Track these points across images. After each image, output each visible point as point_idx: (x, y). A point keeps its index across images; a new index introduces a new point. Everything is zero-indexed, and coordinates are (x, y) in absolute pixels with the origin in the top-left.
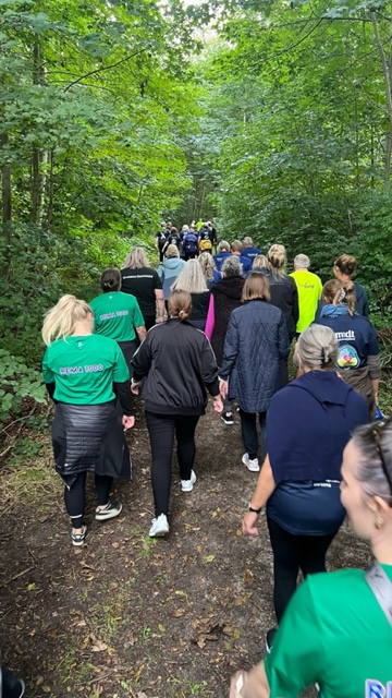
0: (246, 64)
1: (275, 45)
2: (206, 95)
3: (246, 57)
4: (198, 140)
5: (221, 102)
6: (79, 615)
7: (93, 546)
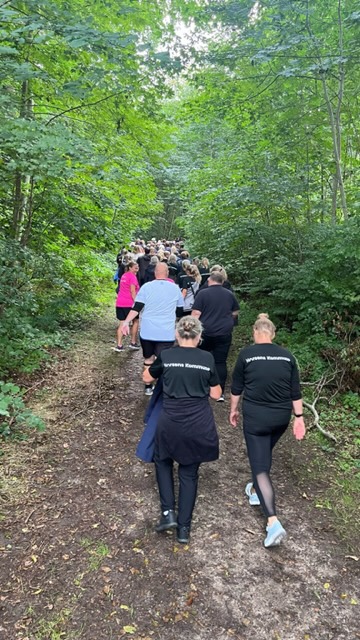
1: (237, 94)
4: (169, 171)
5: (191, 138)
6: (23, 630)
7: (44, 558)
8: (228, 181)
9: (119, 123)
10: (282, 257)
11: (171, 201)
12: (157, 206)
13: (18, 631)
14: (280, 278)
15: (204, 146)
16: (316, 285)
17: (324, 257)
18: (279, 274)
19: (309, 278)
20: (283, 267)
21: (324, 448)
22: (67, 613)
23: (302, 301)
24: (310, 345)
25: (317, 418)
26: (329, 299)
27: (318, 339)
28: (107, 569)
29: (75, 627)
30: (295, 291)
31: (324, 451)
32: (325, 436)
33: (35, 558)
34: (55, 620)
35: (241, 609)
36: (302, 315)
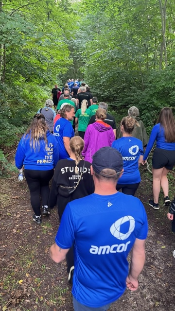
2: (80, 20)
3: (98, 2)
4: (76, 41)
5: (87, 23)
8: (107, 47)
10: (133, 88)
11: (77, 58)
12: (70, 61)
14: (132, 98)
15: (94, 27)
16: (150, 102)
17: (155, 87)
18: (132, 96)
19: (147, 98)
20: (134, 92)
23: (143, 110)
25: (148, 166)
26: (157, 108)
28: (50, 234)
30: (140, 105)
36: (143, 117)
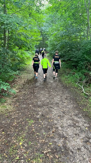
0: (54, 10)
1: (61, 5)
2: (45, 17)
3: (54, 8)
4: (43, 28)
5: (49, 19)
6: (14, 139)
7: (18, 123)
8: (59, 30)
9: (30, 15)
10: (74, 49)
11: (44, 37)
12: (41, 38)
13: (13, 139)
14: (73, 55)
16: (83, 57)
17: (85, 49)
19: (81, 55)
20: (74, 52)
21: (85, 97)
22: (24, 135)
23: (79, 61)
24: (81, 72)
25: (83, 90)
26: (87, 60)
27: (83, 70)
28: (33, 125)
29: (26, 138)
30: (77, 59)
31: (85, 98)
32: (85, 94)
33: (16, 123)
34: (22, 137)
35: (66, 134)
36: (79, 65)
